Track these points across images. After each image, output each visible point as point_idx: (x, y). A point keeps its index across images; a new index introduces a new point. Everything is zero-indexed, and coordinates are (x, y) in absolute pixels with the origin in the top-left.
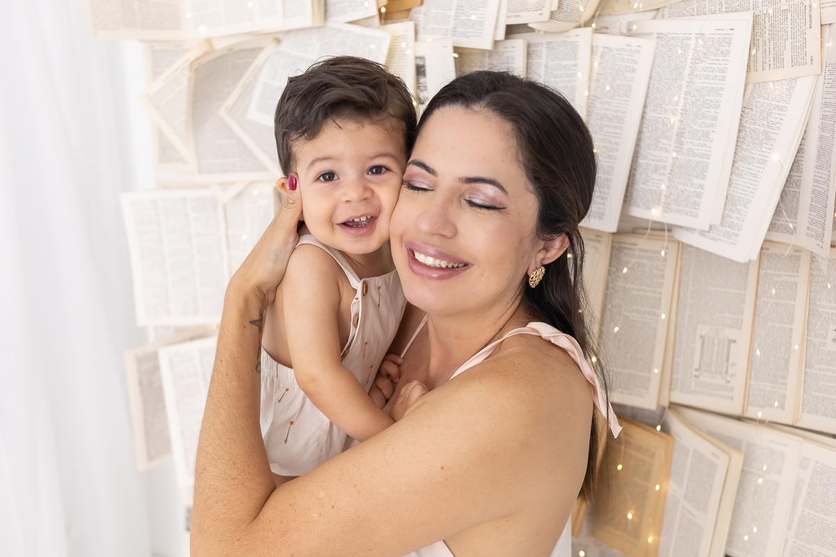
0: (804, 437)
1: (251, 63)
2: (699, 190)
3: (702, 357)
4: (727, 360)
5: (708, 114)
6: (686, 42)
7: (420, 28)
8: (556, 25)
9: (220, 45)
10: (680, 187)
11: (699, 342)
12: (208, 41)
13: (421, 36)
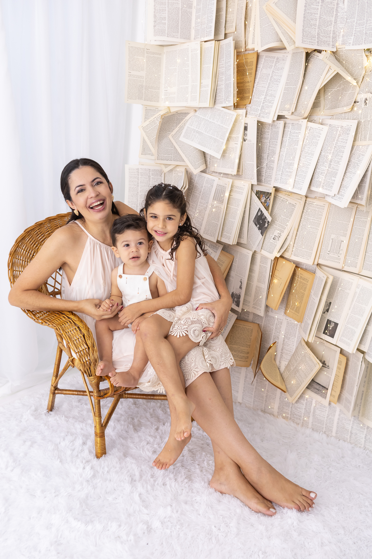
0: (360, 278)
1: (184, 119)
2: (333, 182)
3: (331, 246)
4: (340, 249)
5: (340, 155)
6: (337, 128)
7: (248, 112)
8: (293, 117)
9: (173, 110)
10: (328, 180)
11: (331, 240)
12: (169, 107)
13: (248, 115)
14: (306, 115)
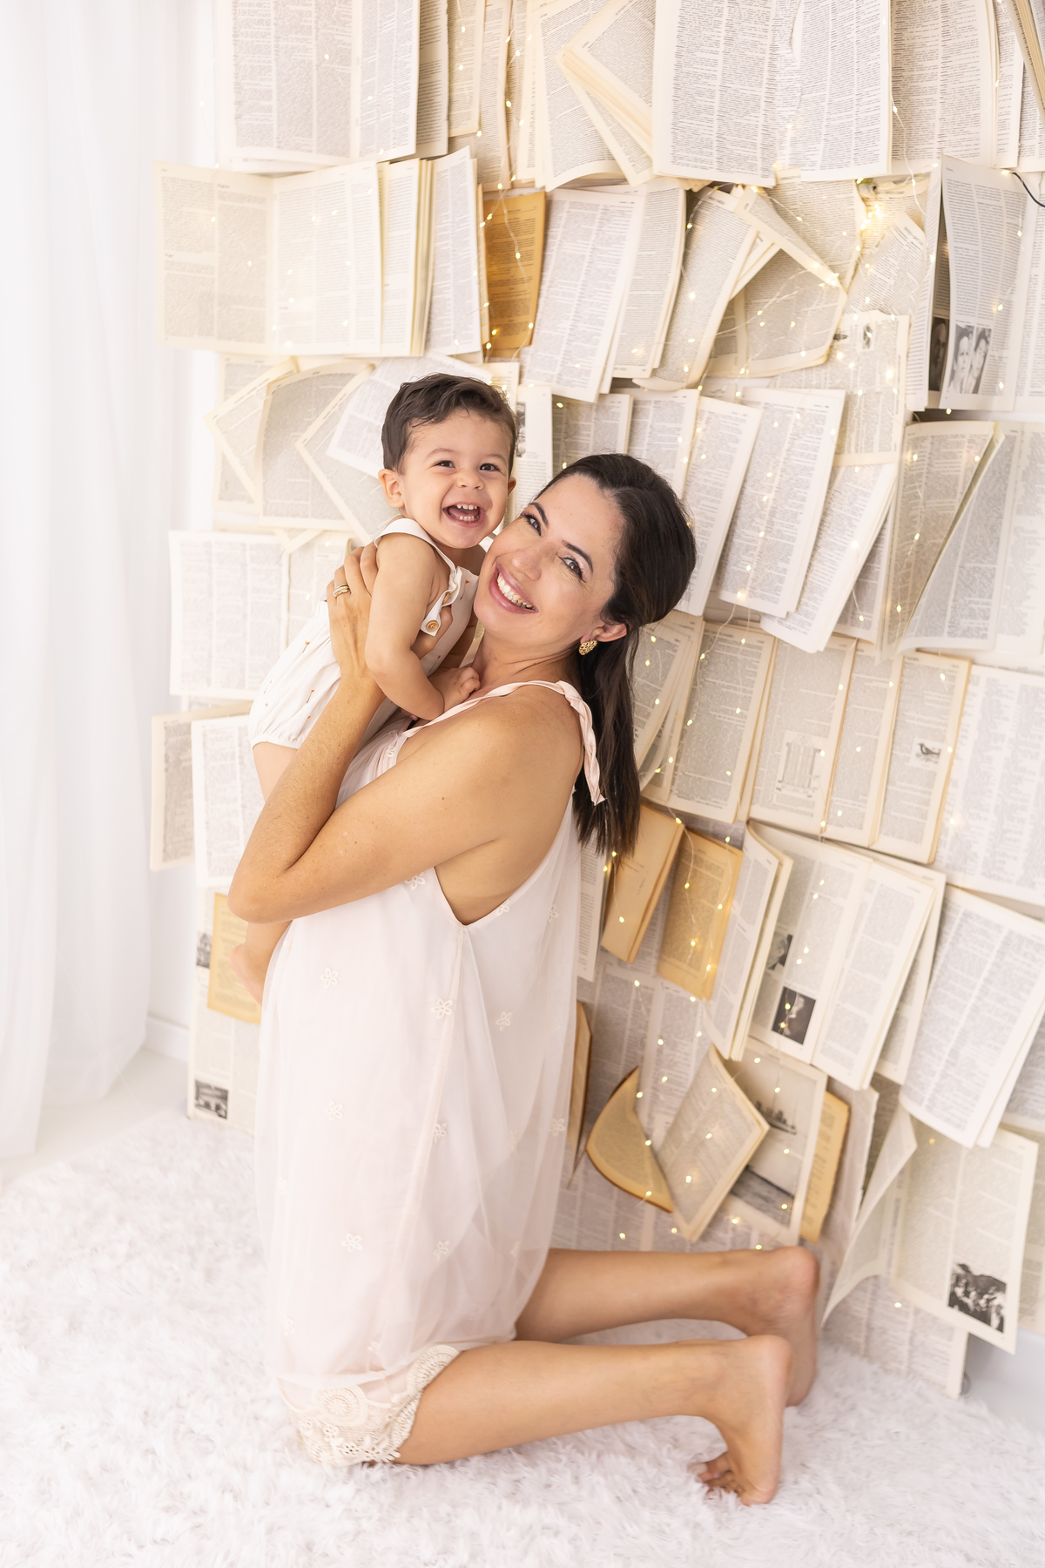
0: (875, 860)
1: (338, 391)
2: (782, 575)
3: (786, 767)
4: (811, 772)
5: (799, 494)
6: (789, 415)
7: (526, 371)
8: (658, 383)
9: (307, 366)
10: (766, 570)
11: (785, 749)
12: (294, 359)
13: (525, 380)
14: (696, 375)
